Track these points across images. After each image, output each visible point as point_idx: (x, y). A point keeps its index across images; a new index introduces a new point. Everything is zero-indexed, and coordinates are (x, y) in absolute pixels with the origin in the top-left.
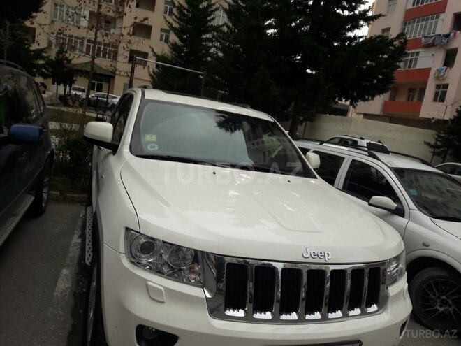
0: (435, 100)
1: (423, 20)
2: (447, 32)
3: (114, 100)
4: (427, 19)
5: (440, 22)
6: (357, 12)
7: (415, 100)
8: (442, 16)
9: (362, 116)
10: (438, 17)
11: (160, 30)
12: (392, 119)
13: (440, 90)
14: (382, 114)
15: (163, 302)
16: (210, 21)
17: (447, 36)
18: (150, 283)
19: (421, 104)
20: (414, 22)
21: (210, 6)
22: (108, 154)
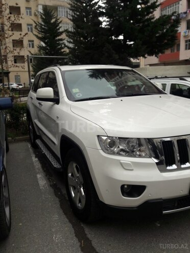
0: (186, 49)
1: (171, 7)
2: (185, 11)
3: (12, 86)
4: (173, 6)
5: (180, 6)
6: (149, 4)
7: (175, 51)
8: (181, 2)
9: (148, 66)
10: (179, 4)
11: (27, 41)
12: (165, 64)
13: (188, 43)
14: (159, 62)
15: (132, 170)
16: (59, 29)
17: (185, 13)
18: (121, 161)
19: (179, 53)
20: (166, 9)
21: (56, 21)
22: (53, 106)
